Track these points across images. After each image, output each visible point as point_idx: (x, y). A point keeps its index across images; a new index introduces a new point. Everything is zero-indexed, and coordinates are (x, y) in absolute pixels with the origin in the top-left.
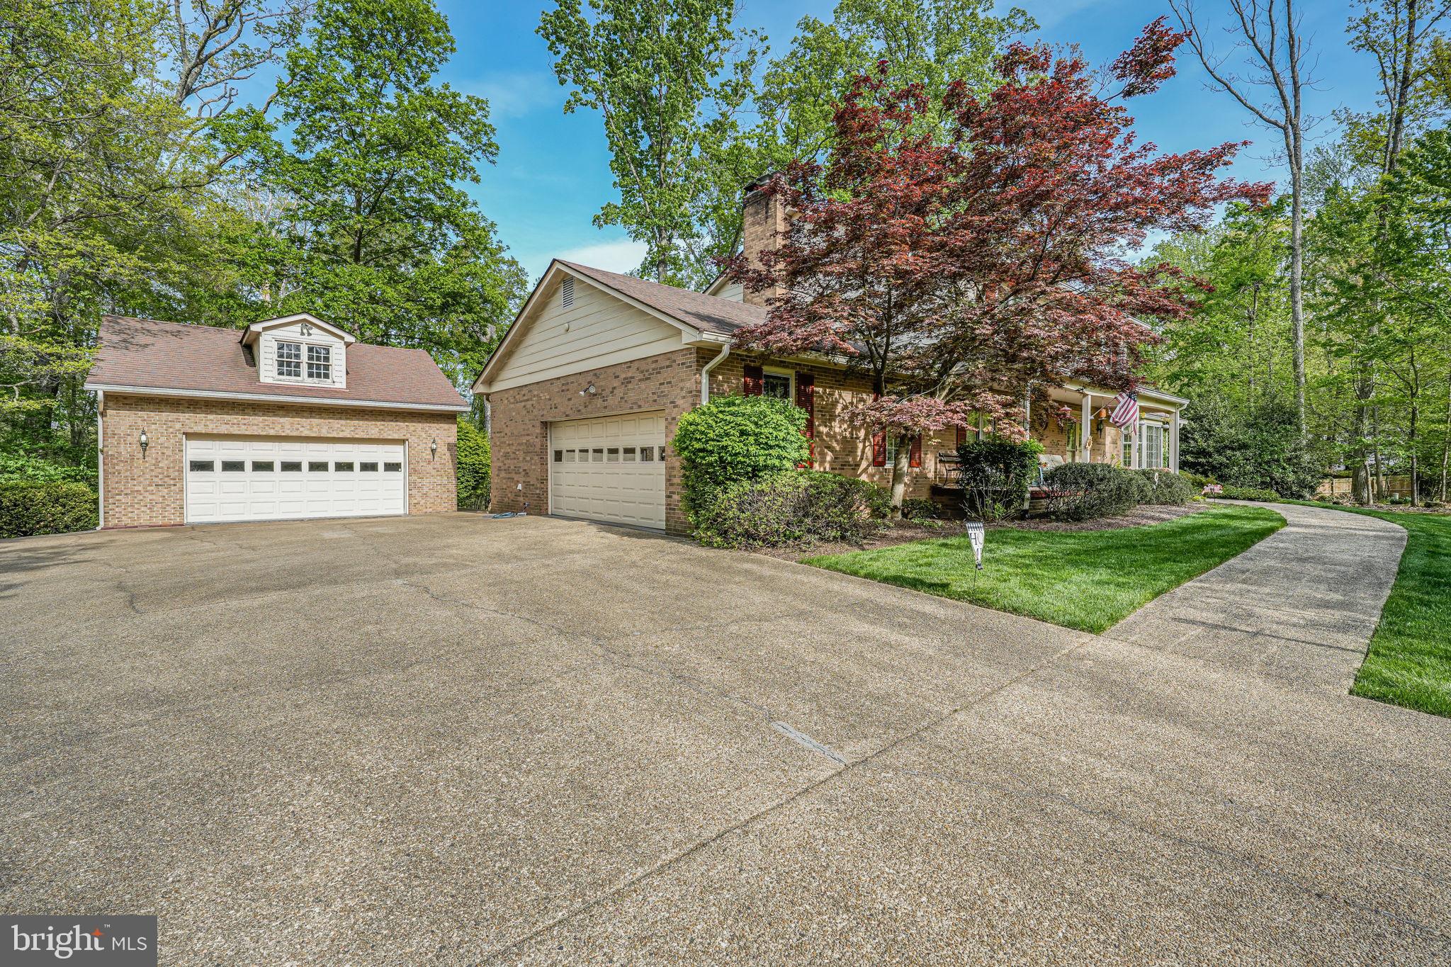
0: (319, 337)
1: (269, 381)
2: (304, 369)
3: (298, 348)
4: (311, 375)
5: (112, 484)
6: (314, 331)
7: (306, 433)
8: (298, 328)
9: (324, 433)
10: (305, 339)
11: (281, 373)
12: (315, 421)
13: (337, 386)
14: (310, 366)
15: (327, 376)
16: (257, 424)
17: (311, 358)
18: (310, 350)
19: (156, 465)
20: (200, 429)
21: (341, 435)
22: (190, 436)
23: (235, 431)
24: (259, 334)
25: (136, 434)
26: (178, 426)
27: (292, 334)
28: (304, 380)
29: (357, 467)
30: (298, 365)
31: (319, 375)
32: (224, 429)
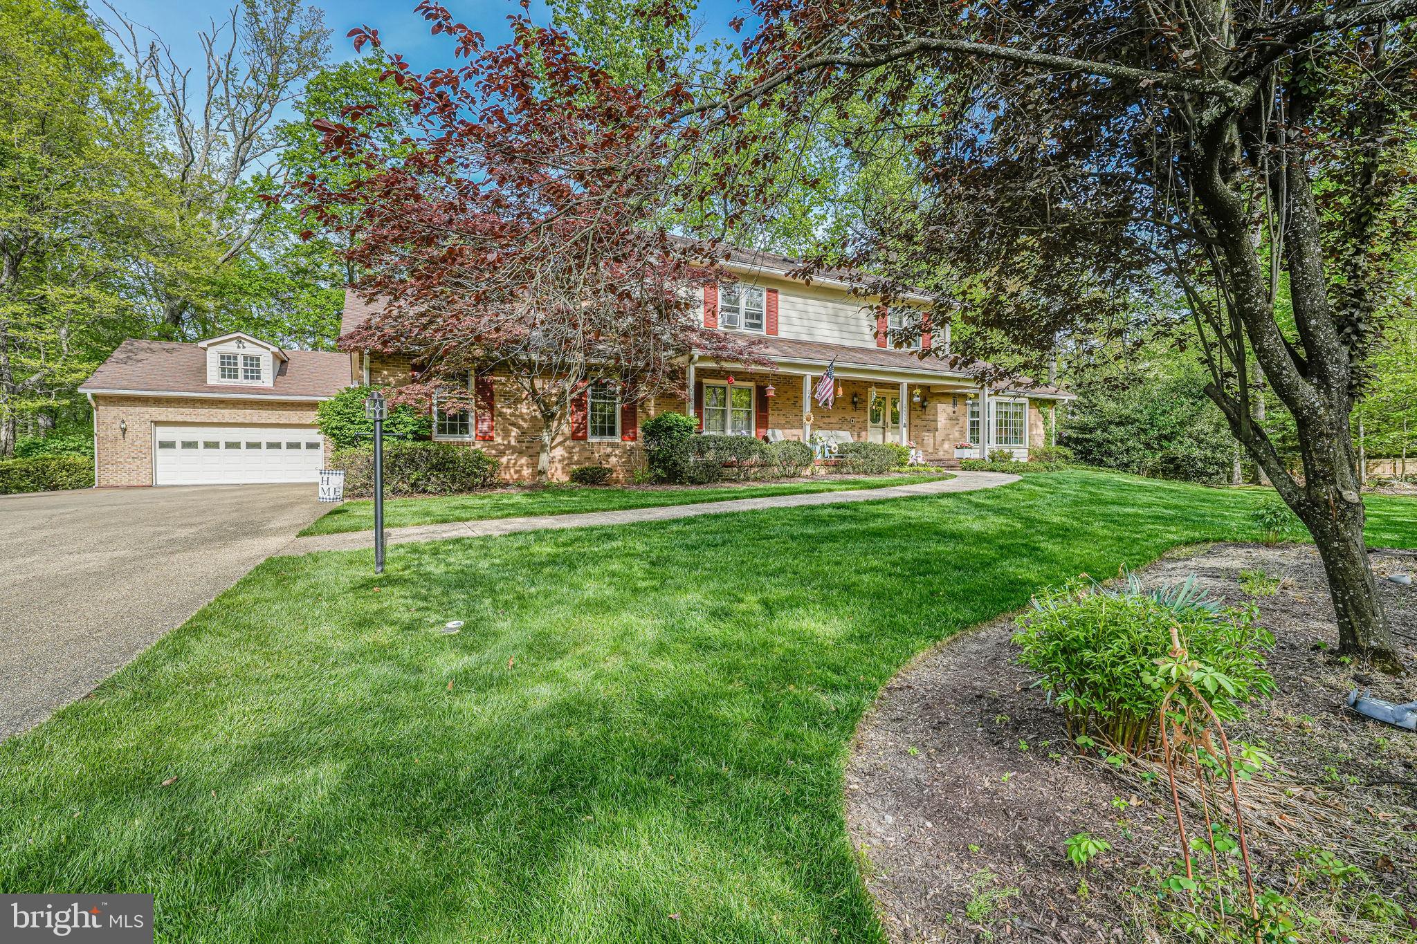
0: (251, 349)
1: (214, 383)
2: (241, 373)
3: (235, 358)
4: (246, 377)
5: (103, 457)
6: (246, 344)
7: (240, 420)
8: (234, 343)
9: (255, 420)
10: (241, 351)
11: (223, 376)
12: (248, 412)
13: (266, 385)
14: (246, 371)
15: (258, 378)
16: (203, 414)
17: (246, 365)
18: (245, 358)
19: (132, 444)
20: (162, 418)
21: (269, 421)
22: (157, 423)
23: (189, 419)
24: (205, 349)
25: (119, 422)
26: (147, 416)
27: (231, 348)
28: (241, 382)
29: (284, 445)
30: (236, 370)
31: (252, 378)
32: (180, 418)
